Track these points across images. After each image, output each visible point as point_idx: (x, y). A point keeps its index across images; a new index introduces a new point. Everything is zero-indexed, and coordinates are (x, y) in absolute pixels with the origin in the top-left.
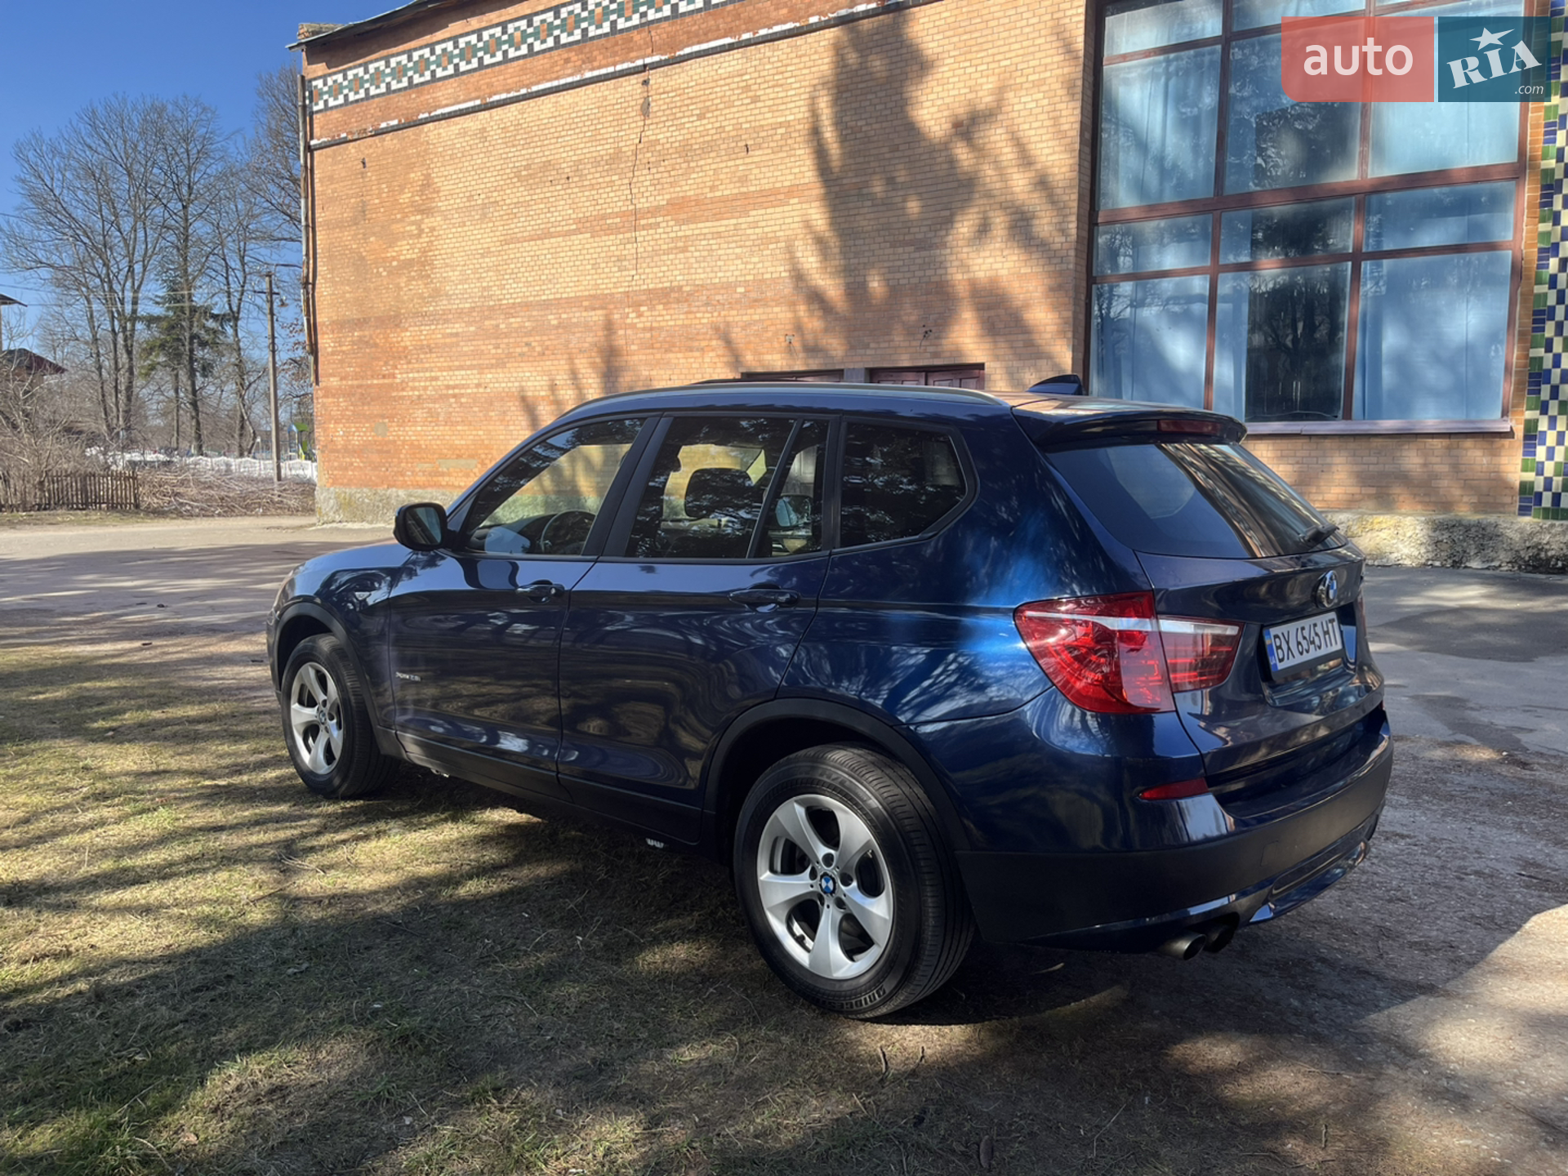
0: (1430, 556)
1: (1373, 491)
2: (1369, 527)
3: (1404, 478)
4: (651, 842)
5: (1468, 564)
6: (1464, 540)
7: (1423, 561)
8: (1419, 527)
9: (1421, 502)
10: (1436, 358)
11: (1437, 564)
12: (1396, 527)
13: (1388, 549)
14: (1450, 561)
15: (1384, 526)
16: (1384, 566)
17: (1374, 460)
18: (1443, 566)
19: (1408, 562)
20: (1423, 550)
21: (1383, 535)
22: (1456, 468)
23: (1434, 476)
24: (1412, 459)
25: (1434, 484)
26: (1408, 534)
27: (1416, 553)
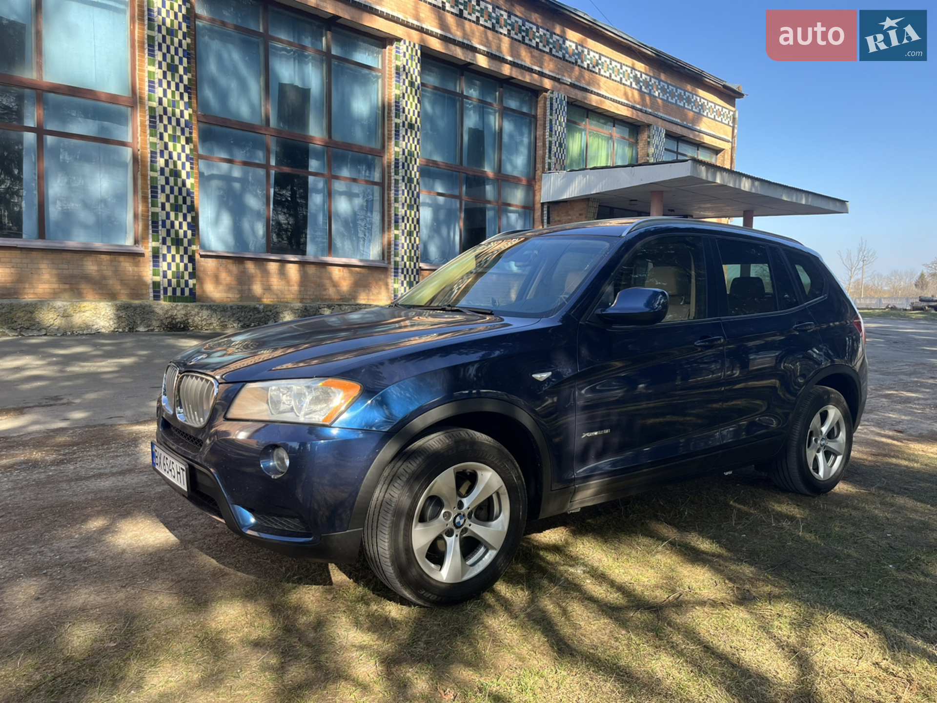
0: (116, 326)
1: (67, 286)
2: (78, 310)
3: (87, 279)
4: (727, 474)
5: (137, 329)
6: (134, 316)
7: (112, 329)
8: (108, 309)
9: (97, 294)
10: (86, 205)
11: (120, 330)
12: (95, 309)
13: (91, 323)
14: (127, 328)
15: (87, 309)
16: (90, 334)
17: (65, 266)
18: (124, 331)
19: (103, 330)
20: (112, 323)
21: (87, 314)
22: (116, 272)
23: (104, 278)
24: (91, 267)
25: (104, 282)
26: (103, 313)
27: (108, 325)
